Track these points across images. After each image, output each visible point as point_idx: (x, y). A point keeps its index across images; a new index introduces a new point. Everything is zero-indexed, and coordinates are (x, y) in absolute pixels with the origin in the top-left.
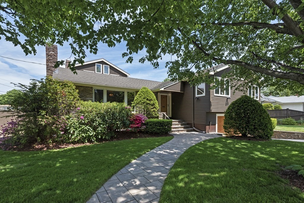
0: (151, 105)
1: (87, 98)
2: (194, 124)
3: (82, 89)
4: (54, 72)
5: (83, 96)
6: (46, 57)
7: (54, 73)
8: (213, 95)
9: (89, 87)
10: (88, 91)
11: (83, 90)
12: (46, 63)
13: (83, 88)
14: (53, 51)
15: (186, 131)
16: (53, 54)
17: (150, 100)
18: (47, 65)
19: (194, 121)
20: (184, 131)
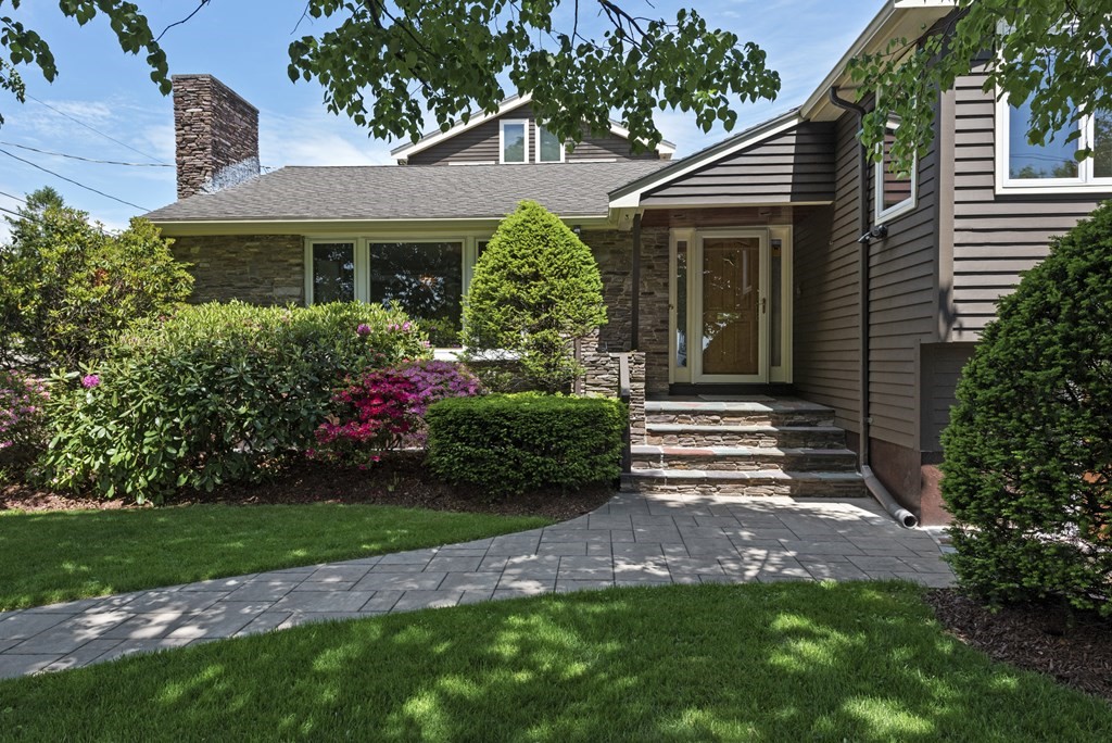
0: (529, 307)
1: (275, 290)
2: (869, 440)
3: (257, 247)
4: (202, 188)
5: (257, 282)
6: (175, 133)
7: (201, 192)
8: (988, 195)
9: (283, 236)
10: (280, 257)
11: (256, 253)
12: (178, 156)
13: (258, 243)
14: (198, 104)
15: (786, 489)
16: (198, 115)
17: (524, 279)
18: (181, 164)
19: (867, 415)
20: (764, 489)
